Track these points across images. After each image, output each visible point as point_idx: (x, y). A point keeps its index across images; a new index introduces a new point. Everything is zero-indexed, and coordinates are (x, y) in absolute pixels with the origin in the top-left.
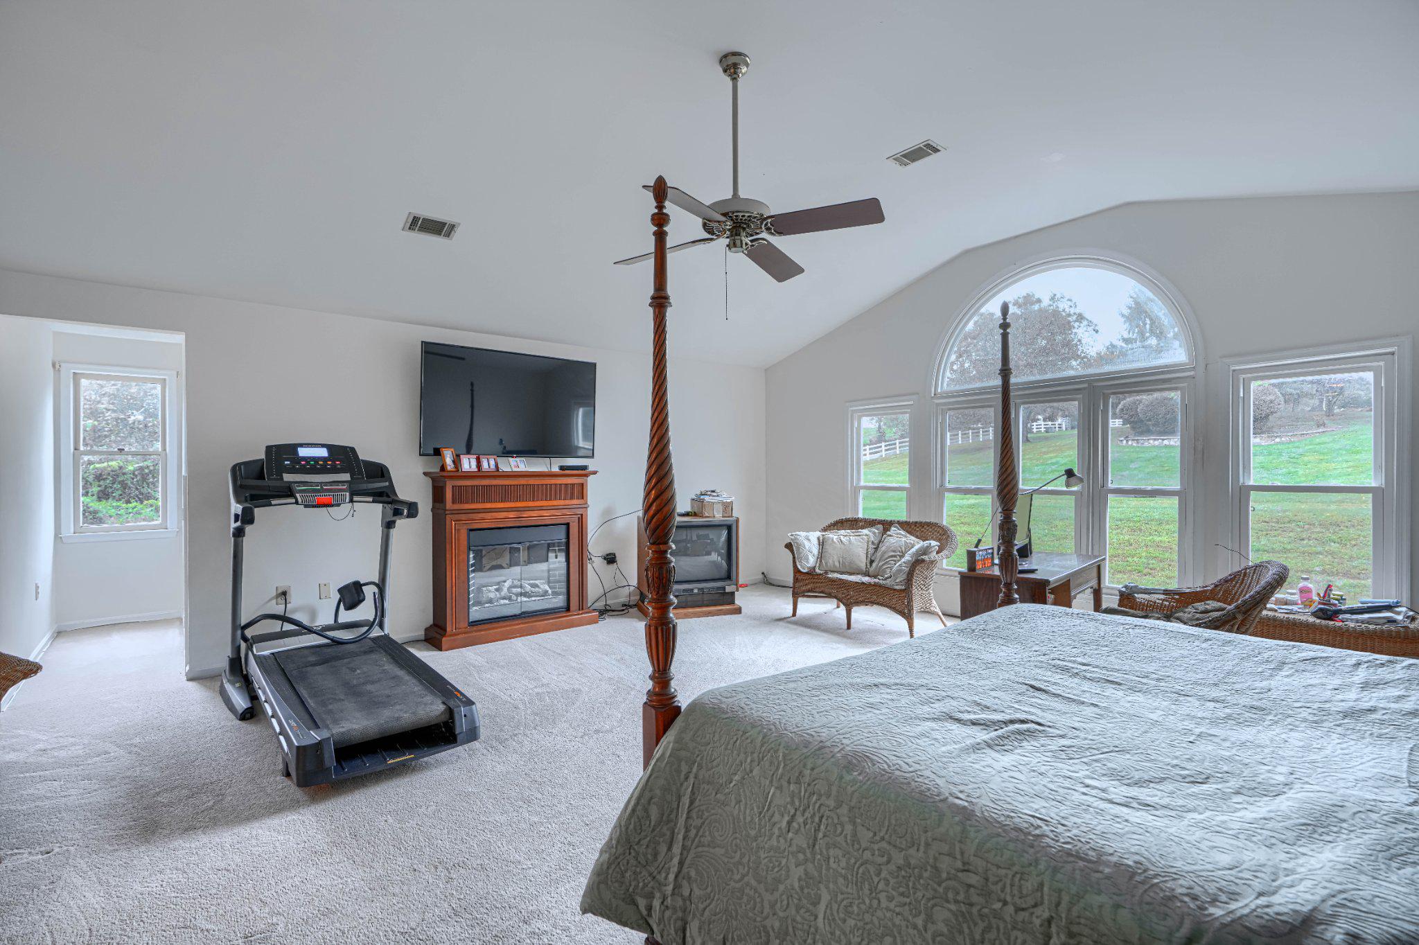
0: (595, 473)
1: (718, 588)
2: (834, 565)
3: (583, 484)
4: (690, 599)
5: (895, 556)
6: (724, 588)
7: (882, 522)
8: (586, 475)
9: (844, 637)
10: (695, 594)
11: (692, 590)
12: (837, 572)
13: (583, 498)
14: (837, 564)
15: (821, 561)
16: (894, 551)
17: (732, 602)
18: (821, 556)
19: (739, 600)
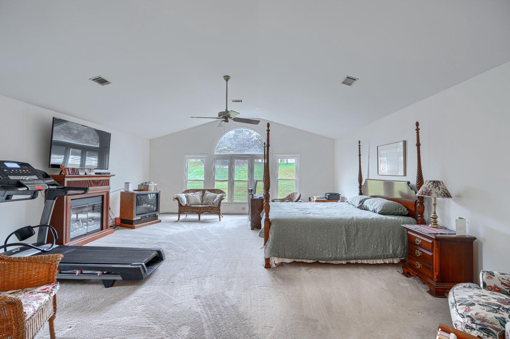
0: (114, 175)
1: (154, 215)
2: (193, 203)
3: (109, 180)
4: (145, 219)
5: (212, 199)
6: (156, 214)
7: (202, 190)
8: (109, 177)
9: (199, 222)
10: (148, 217)
11: (146, 216)
12: (194, 205)
13: (108, 185)
14: (194, 203)
15: (188, 202)
16: (211, 197)
17: (157, 219)
18: (188, 201)
19: (160, 218)
